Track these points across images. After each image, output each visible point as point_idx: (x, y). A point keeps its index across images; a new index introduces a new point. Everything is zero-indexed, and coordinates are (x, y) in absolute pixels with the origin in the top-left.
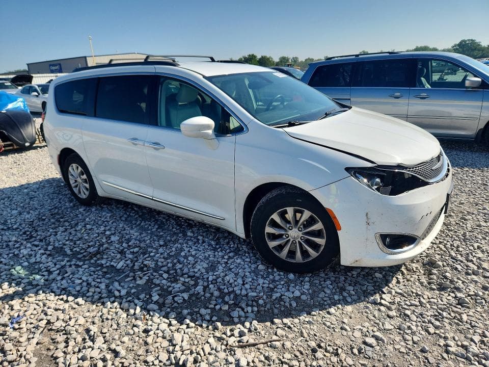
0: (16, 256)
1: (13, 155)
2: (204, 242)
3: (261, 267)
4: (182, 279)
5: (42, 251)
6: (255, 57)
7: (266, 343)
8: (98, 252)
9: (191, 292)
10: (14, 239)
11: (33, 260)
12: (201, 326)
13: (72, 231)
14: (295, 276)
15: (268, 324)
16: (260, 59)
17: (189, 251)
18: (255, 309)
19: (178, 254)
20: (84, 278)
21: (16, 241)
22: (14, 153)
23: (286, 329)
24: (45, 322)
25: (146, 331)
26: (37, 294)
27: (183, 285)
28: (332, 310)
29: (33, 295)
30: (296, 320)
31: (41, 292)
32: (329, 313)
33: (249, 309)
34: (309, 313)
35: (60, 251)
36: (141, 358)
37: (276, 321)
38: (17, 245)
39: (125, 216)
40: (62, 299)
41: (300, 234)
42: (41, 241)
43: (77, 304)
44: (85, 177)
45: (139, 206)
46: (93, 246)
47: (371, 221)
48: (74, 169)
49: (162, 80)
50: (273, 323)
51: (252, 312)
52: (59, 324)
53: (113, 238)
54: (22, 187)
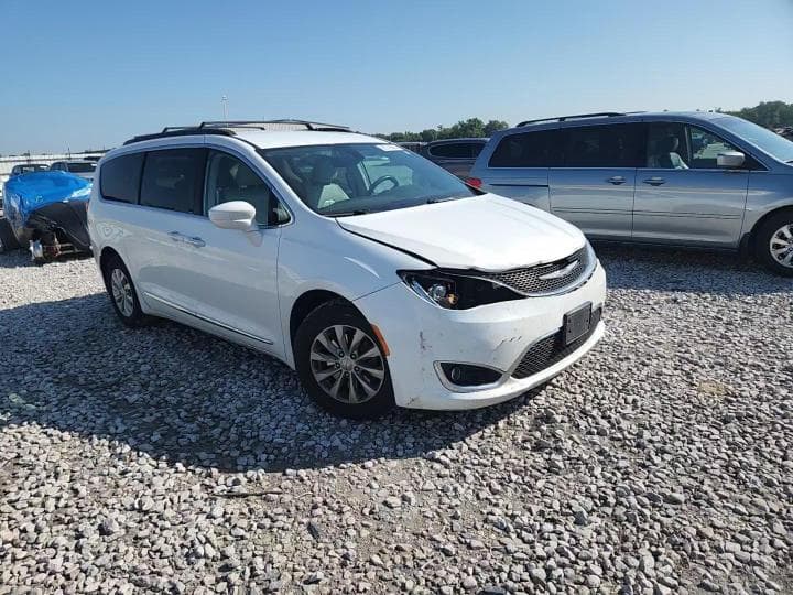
0: (17, 382)
1: (73, 262)
2: (256, 377)
3: (309, 409)
4: (201, 419)
5: (50, 378)
6: (479, 122)
7: (261, 495)
8: (117, 384)
9: (204, 434)
10: (24, 362)
11: (34, 388)
12: (193, 472)
13: (98, 358)
14: (349, 422)
15: (279, 474)
16: (487, 126)
17: (231, 387)
18: (272, 457)
19: (214, 390)
20: (83, 412)
21: (25, 366)
22: (75, 260)
23: (297, 481)
24: (15, 455)
25: (123, 473)
26: (21, 425)
27: (198, 425)
28: (369, 464)
29: (15, 426)
30: (316, 473)
31: (25, 423)
32: (363, 467)
33: (264, 457)
34: (337, 466)
35: (72, 380)
36: (102, 500)
37: (289, 471)
38: (24, 370)
39: (175, 342)
40: (46, 433)
41: (353, 363)
42: (56, 367)
43: (61, 439)
44: (128, 286)
45: (198, 331)
46: (114, 376)
47: (426, 343)
48: (117, 277)
49: (211, 153)
50: (285, 474)
51: (267, 460)
52: (27, 458)
53: (143, 368)
54: (65, 302)
